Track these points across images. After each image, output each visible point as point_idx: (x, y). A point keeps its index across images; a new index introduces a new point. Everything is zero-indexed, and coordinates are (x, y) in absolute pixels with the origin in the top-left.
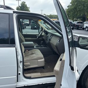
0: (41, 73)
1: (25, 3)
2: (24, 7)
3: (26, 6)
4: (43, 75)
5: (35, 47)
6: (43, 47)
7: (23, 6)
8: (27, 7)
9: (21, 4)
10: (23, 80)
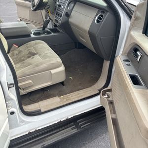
0: (59, 95)
4: (65, 100)
5: (32, 36)
6: (52, 34)
10: (23, 121)
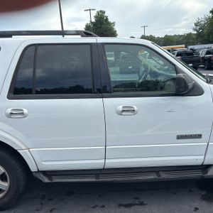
1: (104, 12)
2: (102, 23)
3: (107, 19)
7: (100, 21)
8: (109, 23)
9: (95, 17)
